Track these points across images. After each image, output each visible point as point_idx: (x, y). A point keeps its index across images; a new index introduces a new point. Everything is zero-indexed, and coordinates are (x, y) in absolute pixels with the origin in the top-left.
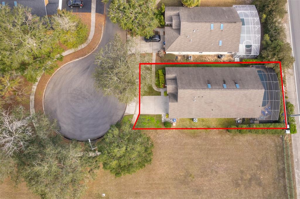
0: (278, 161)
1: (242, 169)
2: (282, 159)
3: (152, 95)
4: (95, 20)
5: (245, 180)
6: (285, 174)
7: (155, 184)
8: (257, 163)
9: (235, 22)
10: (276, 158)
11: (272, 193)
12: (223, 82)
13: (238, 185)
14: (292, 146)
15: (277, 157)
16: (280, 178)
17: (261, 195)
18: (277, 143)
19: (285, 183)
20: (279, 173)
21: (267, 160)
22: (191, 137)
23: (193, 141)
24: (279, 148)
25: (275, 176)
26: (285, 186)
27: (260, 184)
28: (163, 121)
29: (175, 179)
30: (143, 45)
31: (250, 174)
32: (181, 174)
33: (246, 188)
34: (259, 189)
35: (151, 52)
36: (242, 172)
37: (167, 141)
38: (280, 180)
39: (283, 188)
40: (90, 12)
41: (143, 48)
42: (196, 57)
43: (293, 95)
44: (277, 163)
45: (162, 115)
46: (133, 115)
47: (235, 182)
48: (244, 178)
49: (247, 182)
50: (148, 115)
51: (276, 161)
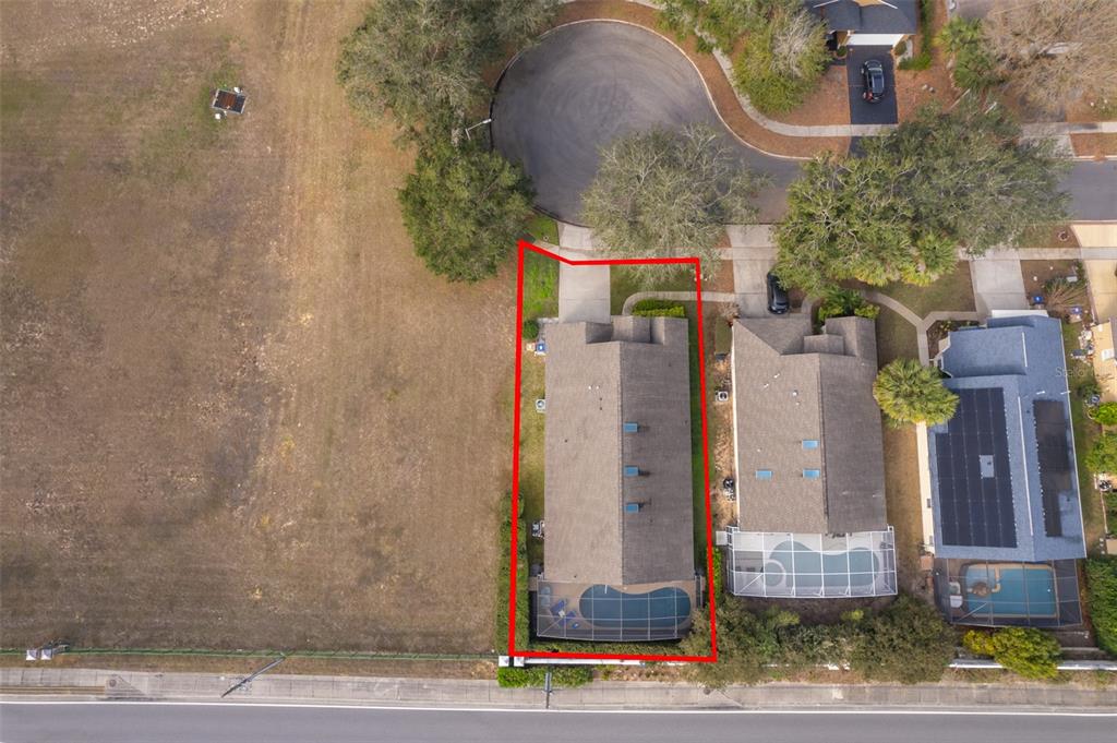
0: (425, 635)
1: (406, 532)
2: (428, 647)
3: (612, 294)
4: (829, 135)
5: (377, 540)
6: (388, 649)
7: (379, 302)
8: (420, 574)
9: (827, 513)
10: (431, 630)
11: (340, 611)
12: (643, 469)
13: (364, 519)
14: (464, 677)
15: (434, 635)
16: (378, 637)
17: (337, 583)
18: (474, 638)
19: (366, 648)
20: (392, 636)
21: (428, 604)
22: (497, 394)
23: (487, 400)
24: (461, 641)
25: (384, 625)
26: (357, 647)
27: (364, 579)
28: (540, 320)
29: (388, 353)
30: (759, 267)
31: (392, 553)
32: (399, 368)
33: (356, 541)
34: (352, 576)
35: (737, 290)
36: (398, 532)
37: (486, 330)
38: (375, 637)
39: (352, 641)
40: (853, 122)
41: (748, 267)
42: (726, 416)
43: (612, 698)
44: (420, 634)
45: (556, 319)
46: (559, 244)
47: (372, 512)
48: (382, 538)
49: (372, 545)
50: (557, 283)
51: (424, 631)
